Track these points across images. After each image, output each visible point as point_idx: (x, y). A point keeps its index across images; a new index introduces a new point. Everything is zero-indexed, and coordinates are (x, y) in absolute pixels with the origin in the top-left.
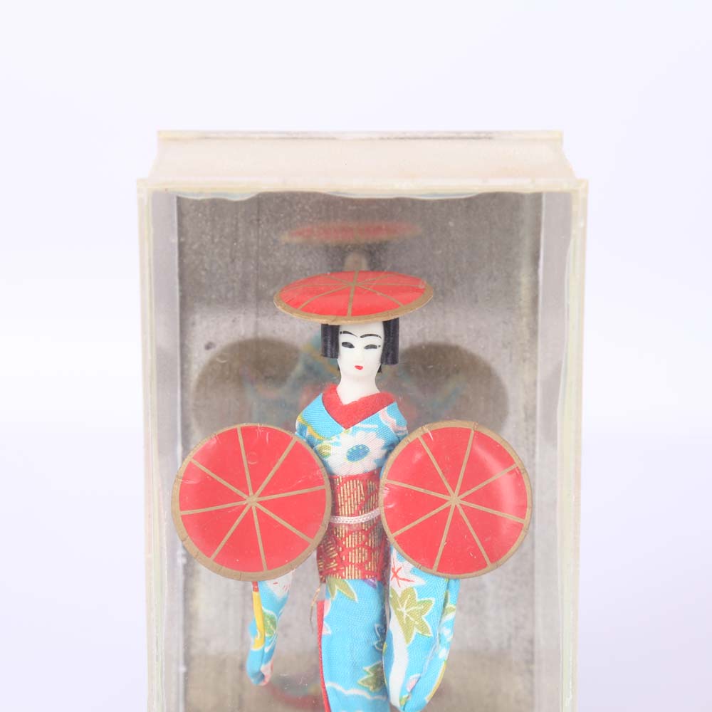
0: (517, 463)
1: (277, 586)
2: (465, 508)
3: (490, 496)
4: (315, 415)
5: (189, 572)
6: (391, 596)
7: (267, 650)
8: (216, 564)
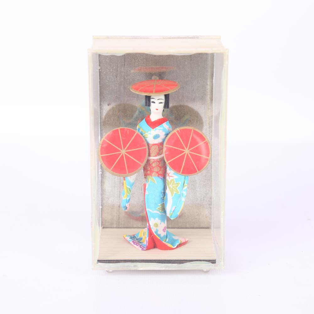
0: (207, 140)
1: (131, 179)
2: (190, 154)
3: (198, 150)
4: (143, 125)
5: (103, 176)
6: (167, 182)
7: (128, 199)
8: (112, 172)
